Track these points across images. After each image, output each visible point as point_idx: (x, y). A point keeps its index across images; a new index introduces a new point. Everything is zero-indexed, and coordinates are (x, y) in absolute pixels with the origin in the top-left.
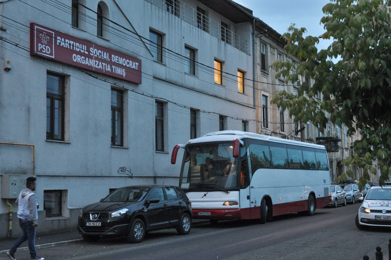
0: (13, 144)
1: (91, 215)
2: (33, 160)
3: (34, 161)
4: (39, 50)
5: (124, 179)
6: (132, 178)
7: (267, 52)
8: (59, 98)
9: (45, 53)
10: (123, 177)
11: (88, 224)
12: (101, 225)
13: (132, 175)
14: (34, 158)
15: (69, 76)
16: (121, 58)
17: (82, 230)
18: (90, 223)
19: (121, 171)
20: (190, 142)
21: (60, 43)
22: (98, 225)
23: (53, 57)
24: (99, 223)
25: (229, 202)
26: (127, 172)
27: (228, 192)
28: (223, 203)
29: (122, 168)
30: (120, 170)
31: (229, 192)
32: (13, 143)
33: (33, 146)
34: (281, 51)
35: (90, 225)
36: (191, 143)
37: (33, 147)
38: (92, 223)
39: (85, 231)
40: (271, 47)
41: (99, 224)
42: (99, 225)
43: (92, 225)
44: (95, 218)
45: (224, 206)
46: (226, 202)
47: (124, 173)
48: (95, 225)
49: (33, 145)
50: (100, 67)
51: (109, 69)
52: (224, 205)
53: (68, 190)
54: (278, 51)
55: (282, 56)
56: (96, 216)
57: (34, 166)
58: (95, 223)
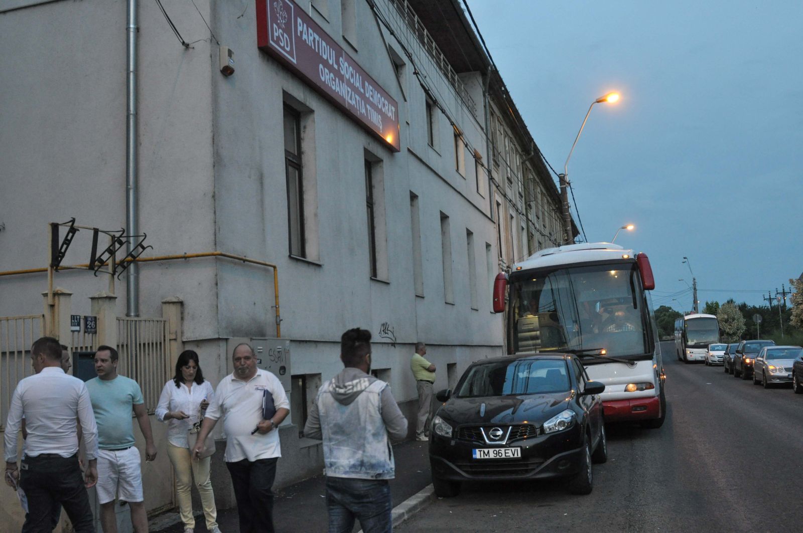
0: (245, 261)
1: (482, 429)
2: (274, 302)
3: (277, 303)
4: (275, 39)
5: (385, 347)
6: (395, 347)
7: (495, 130)
8: (295, 161)
9: (283, 48)
10: (385, 343)
11: (478, 454)
12: (520, 455)
13: (396, 339)
14: (276, 297)
15: (312, 111)
16: (376, 92)
17: (458, 470)
18: (486, 451)
19: (383, 331)
20: (521, 268)
21: (301, 32)
22: (512, 456)
23: (295, 61)
24: (513, 449)
25: (636, 383)
26: (390, 335)
27: (633, 364)
28: (623, 387)
29: (384, 324)
30: (382, 329)
31: (636, 362)
32: (244, 258)
33: (275, 267)
34: (506, 130)
35: (486, 457)
36: (523, 269)
37: (272, 268)
38: (491, 450)
39: (466, 472)
40: (498, 120)
41: (513, 453)
42: (516, 456)
43: (492, 456)
44: (498, 438)
45: (626, 393)
46: (629, 383)
47: (386, 335)
48: (504, 456)
49: (273, 264)
50: (353, 102)
51: (363, 111)
52: (626, 390)
53: (322, 375)
54: (504, 129)
55: (507, 138)
56: (500, 433)
57: (277, 316)
58: (503, 450)
